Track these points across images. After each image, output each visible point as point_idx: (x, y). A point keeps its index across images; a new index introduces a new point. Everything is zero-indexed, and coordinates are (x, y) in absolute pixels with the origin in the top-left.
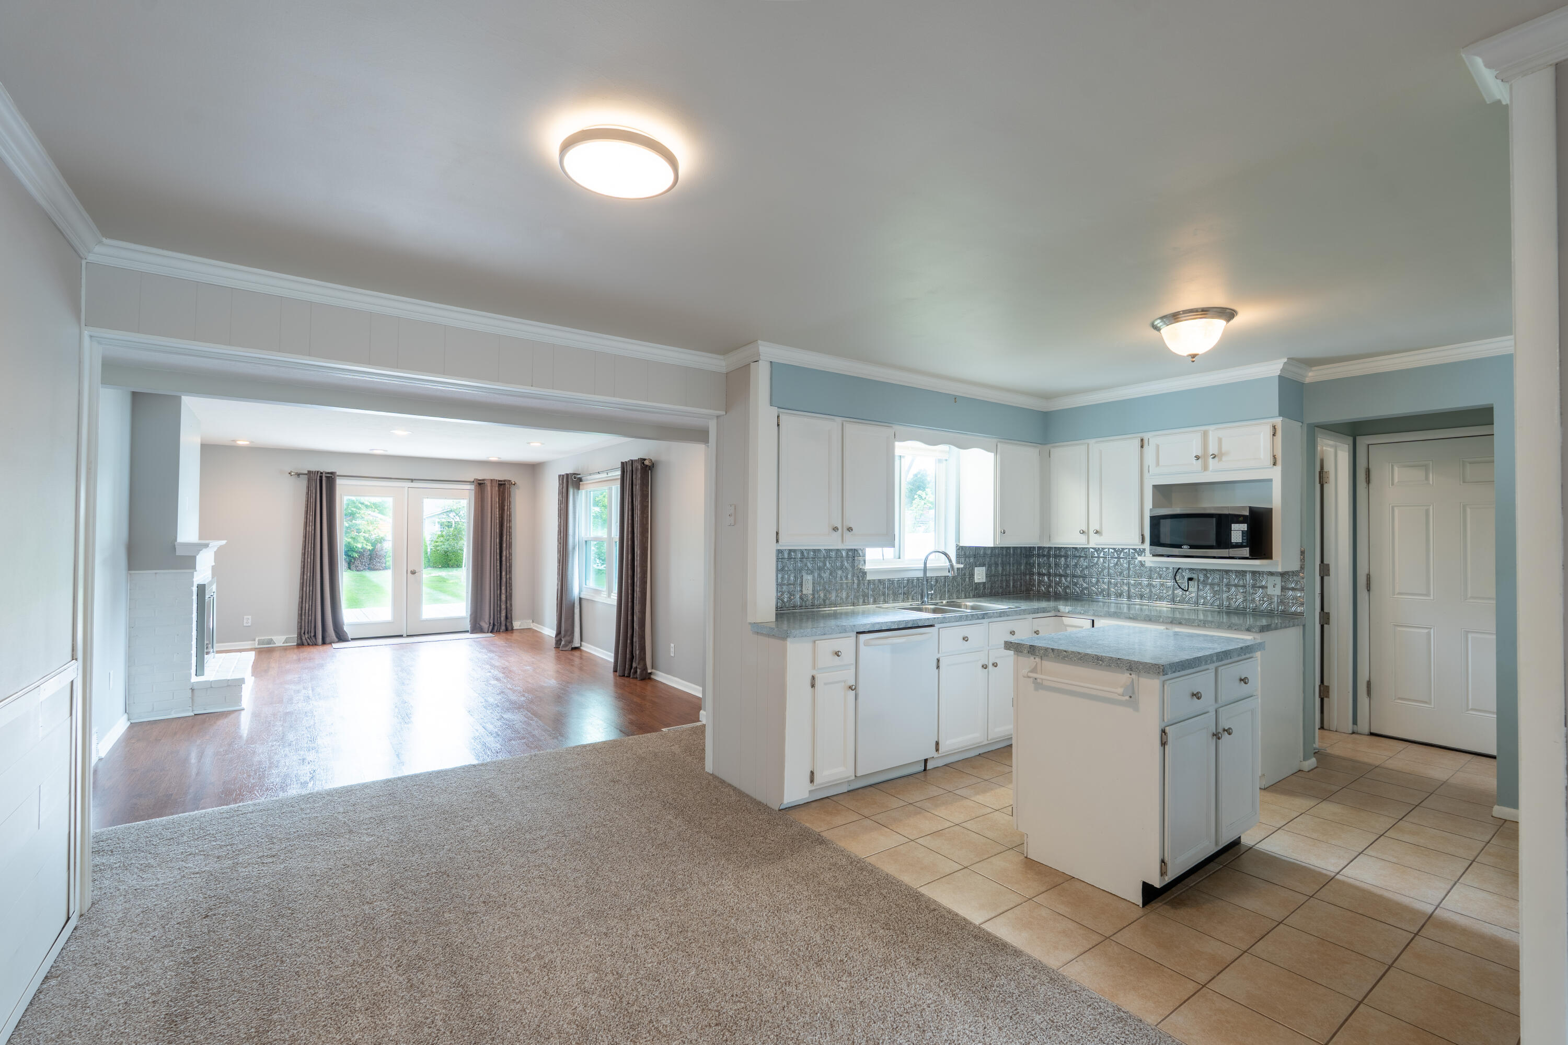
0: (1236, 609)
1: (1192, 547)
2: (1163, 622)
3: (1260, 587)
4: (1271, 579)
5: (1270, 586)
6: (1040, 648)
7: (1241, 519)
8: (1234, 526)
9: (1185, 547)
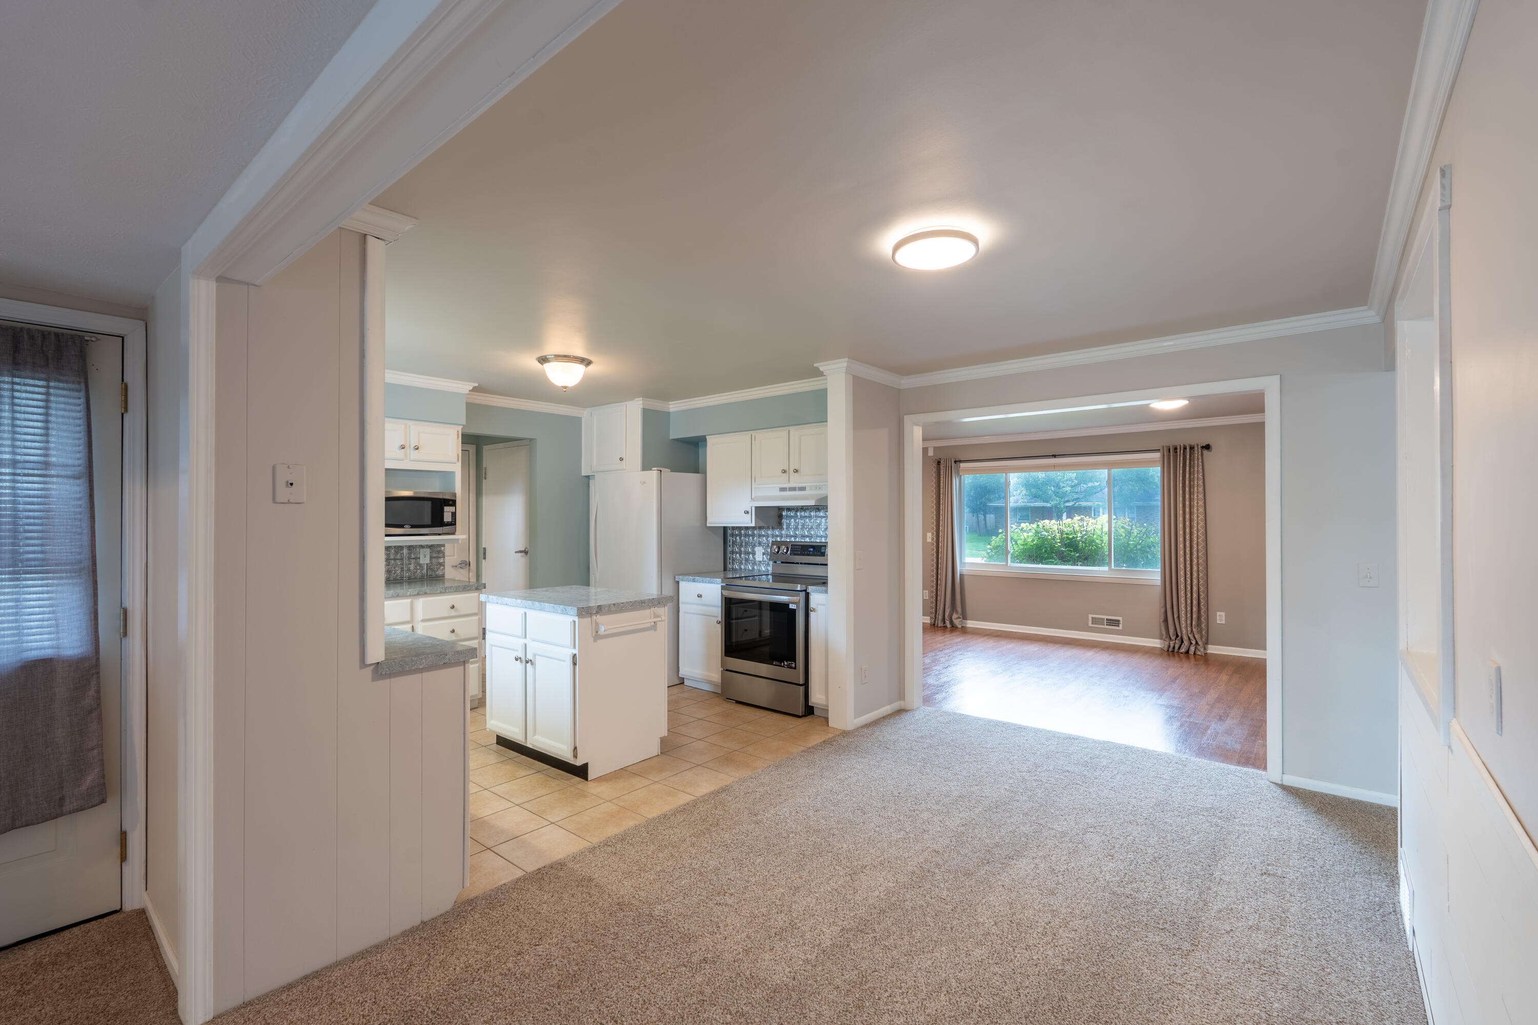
0: (395, 579)
1: (413, 526)
2: (410, 596)
3: (414, 558)
4: (422, 550)
5: (422, 557)
6: (605, 606)
7: (451, 502)
8: (446, 509)
9: (407, 526)
